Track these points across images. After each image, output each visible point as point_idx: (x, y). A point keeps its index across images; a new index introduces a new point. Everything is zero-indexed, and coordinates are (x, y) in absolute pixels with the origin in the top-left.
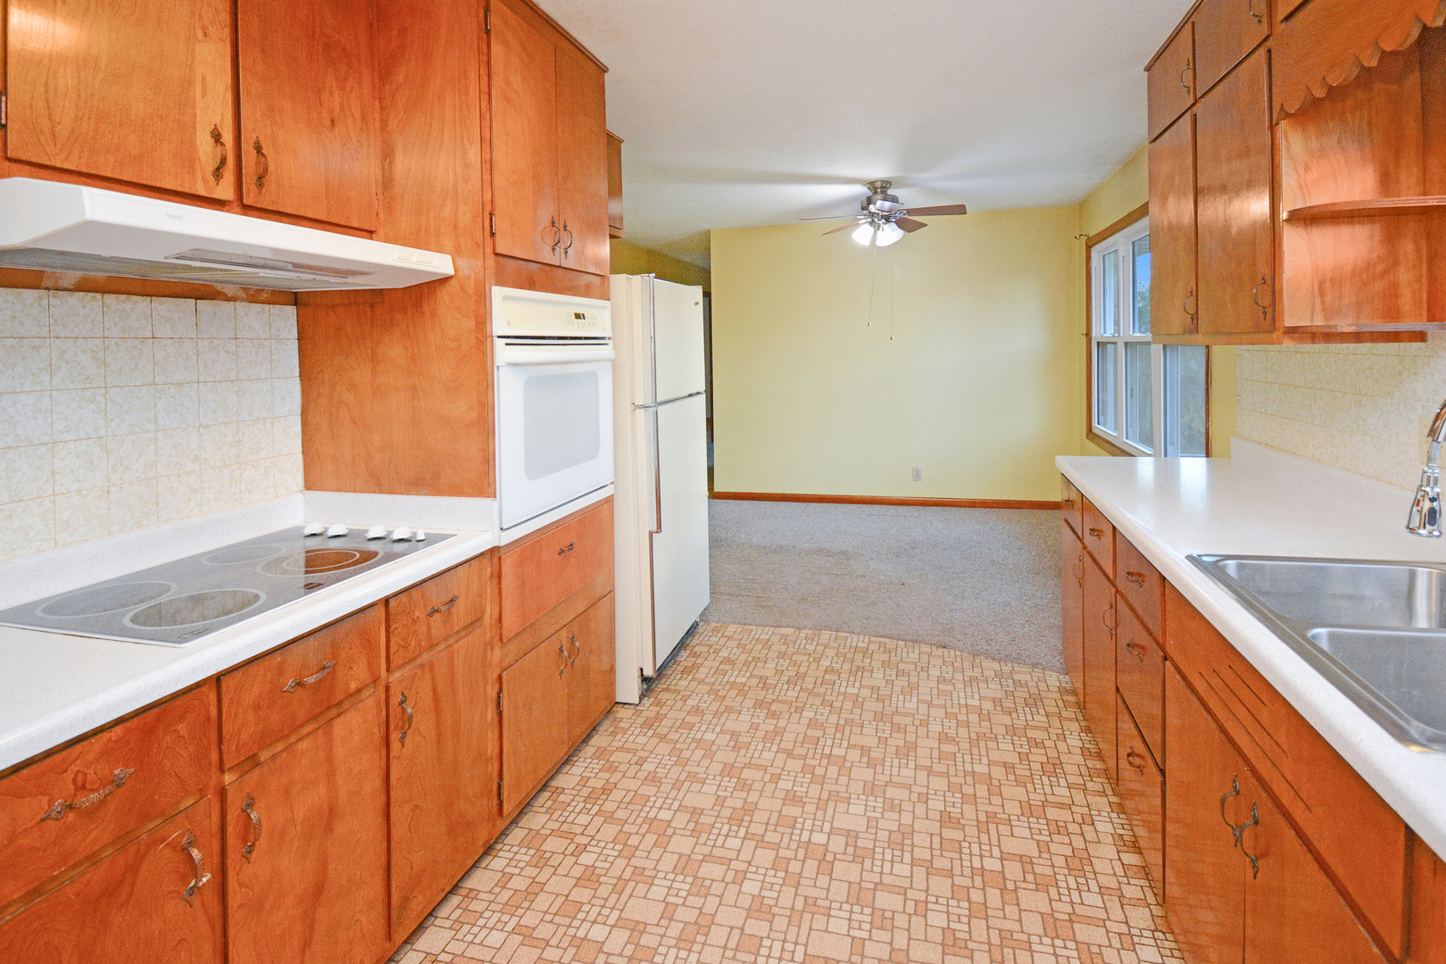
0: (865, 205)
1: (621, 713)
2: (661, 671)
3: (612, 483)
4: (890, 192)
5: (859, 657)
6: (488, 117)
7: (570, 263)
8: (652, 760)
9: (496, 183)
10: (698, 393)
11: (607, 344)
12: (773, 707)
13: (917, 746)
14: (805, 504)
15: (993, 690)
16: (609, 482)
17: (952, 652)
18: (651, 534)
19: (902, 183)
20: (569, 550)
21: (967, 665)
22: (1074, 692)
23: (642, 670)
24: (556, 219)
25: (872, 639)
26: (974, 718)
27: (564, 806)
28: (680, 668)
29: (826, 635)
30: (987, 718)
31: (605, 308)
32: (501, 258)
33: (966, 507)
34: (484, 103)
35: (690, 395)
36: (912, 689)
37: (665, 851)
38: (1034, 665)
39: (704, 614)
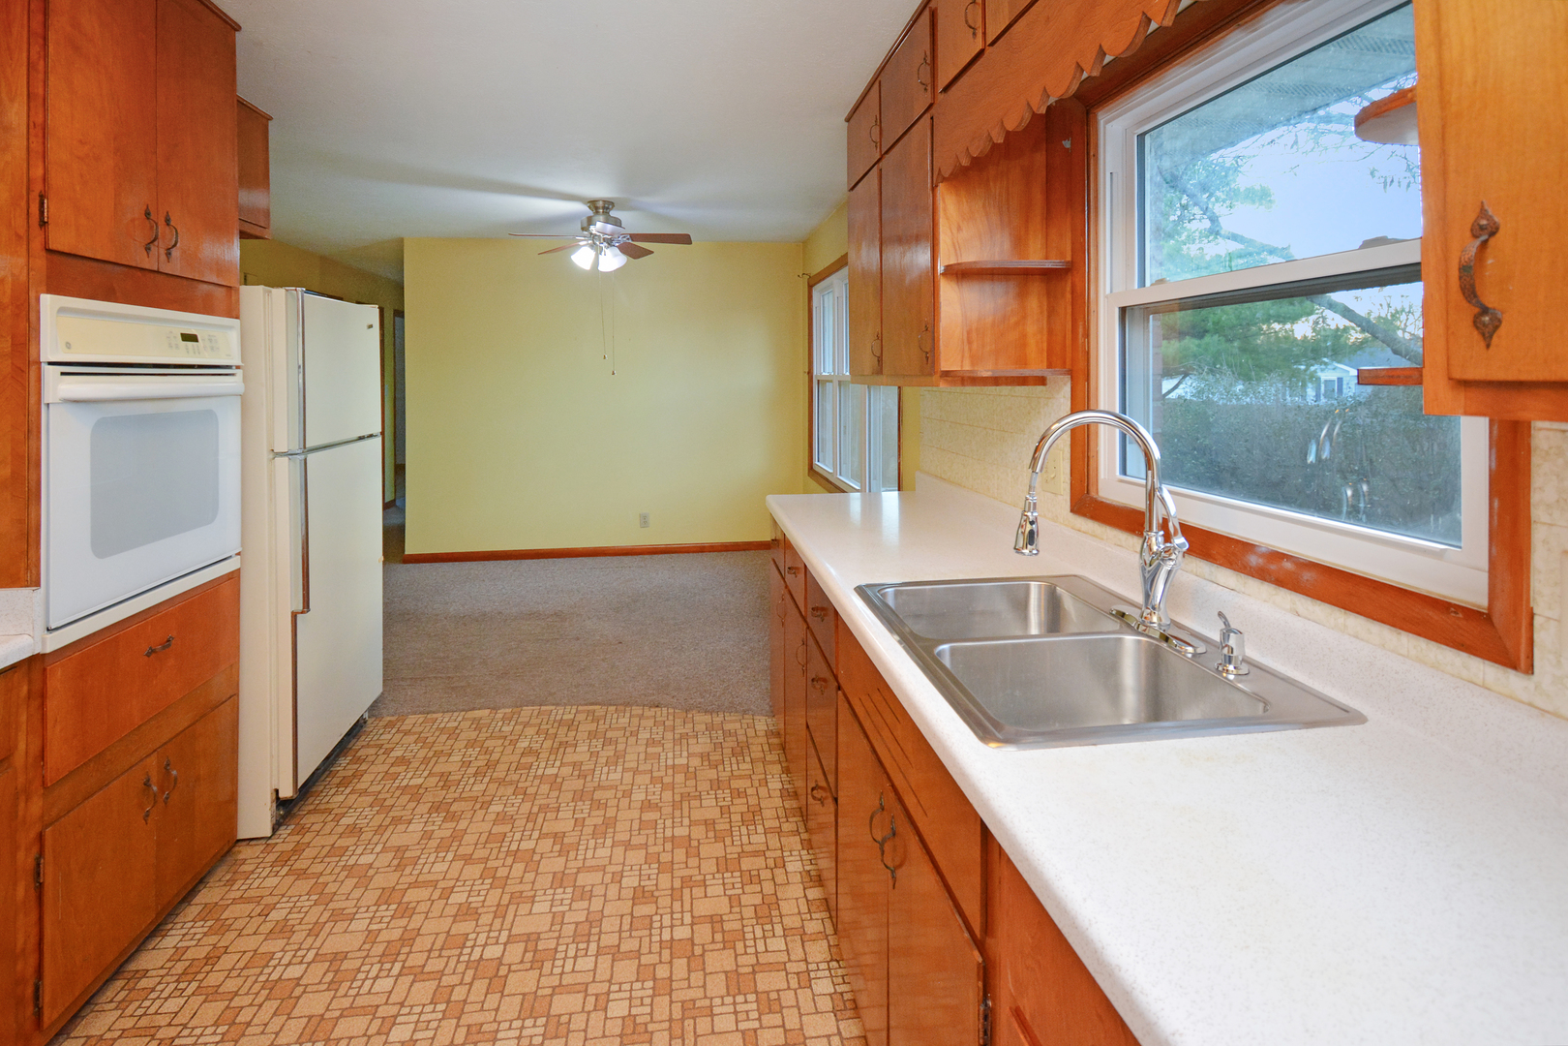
0: (585, 225)
1: (245, 852)
2: (305, 791)
3: (239, 554)
4: (613, 213)
5: (563, 731)
6: (41, 67)
7: (175, 267)
8: (283, 905)
9: (51, 156)
10: (371, 436)
11: (233, 375)
12: (453, 808)
13: (616, 820)
14: (518, 561)
15: (702, 745)
16: (233, 553)
17: (665, 710)
18: (294, 616)
19: (626, 205)
20: (164, 648)
21: (678, 722)
22: (778, 734)
23: (277, 791)
24: (152, 209)
25: (580, 708)
26: (680, 778)
27: (143, 994)
28: (336, 780)
29: (527, 711)
30: (693, 776)
31: (231, 328)
32: (56, 258)
33: (694, 552)
34: (36, 49)
35: (361, 438)
36: (618, 757)
37: (289, 1018)
38: (745, 712)
39: (374, 708)
